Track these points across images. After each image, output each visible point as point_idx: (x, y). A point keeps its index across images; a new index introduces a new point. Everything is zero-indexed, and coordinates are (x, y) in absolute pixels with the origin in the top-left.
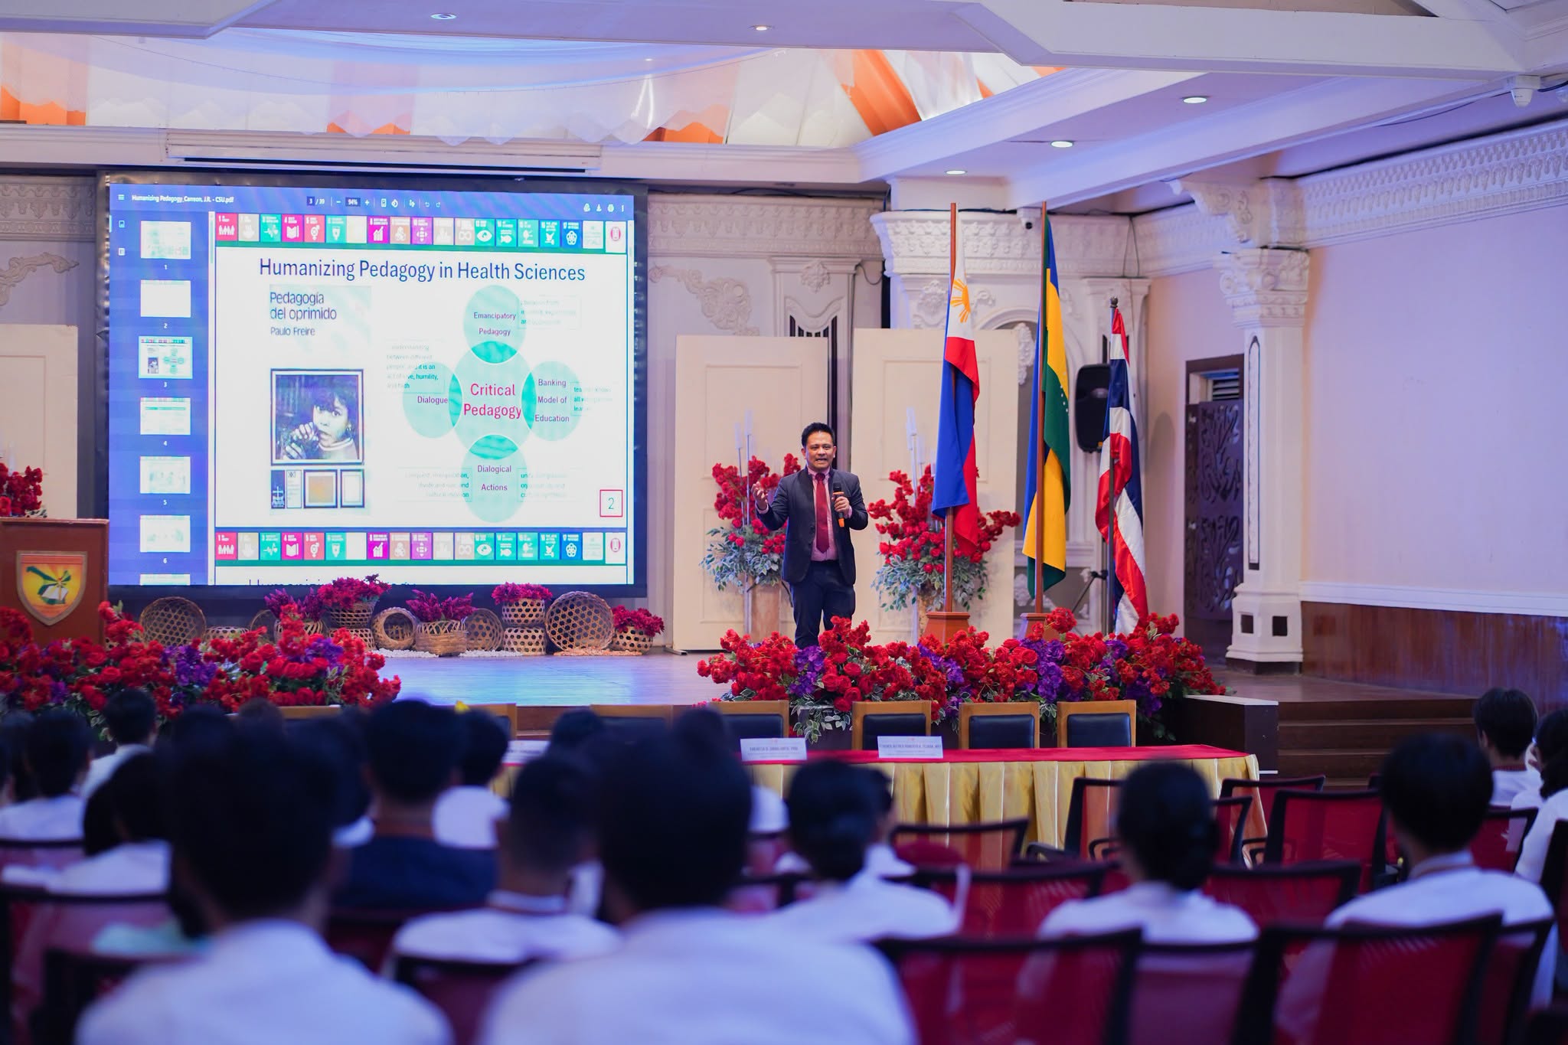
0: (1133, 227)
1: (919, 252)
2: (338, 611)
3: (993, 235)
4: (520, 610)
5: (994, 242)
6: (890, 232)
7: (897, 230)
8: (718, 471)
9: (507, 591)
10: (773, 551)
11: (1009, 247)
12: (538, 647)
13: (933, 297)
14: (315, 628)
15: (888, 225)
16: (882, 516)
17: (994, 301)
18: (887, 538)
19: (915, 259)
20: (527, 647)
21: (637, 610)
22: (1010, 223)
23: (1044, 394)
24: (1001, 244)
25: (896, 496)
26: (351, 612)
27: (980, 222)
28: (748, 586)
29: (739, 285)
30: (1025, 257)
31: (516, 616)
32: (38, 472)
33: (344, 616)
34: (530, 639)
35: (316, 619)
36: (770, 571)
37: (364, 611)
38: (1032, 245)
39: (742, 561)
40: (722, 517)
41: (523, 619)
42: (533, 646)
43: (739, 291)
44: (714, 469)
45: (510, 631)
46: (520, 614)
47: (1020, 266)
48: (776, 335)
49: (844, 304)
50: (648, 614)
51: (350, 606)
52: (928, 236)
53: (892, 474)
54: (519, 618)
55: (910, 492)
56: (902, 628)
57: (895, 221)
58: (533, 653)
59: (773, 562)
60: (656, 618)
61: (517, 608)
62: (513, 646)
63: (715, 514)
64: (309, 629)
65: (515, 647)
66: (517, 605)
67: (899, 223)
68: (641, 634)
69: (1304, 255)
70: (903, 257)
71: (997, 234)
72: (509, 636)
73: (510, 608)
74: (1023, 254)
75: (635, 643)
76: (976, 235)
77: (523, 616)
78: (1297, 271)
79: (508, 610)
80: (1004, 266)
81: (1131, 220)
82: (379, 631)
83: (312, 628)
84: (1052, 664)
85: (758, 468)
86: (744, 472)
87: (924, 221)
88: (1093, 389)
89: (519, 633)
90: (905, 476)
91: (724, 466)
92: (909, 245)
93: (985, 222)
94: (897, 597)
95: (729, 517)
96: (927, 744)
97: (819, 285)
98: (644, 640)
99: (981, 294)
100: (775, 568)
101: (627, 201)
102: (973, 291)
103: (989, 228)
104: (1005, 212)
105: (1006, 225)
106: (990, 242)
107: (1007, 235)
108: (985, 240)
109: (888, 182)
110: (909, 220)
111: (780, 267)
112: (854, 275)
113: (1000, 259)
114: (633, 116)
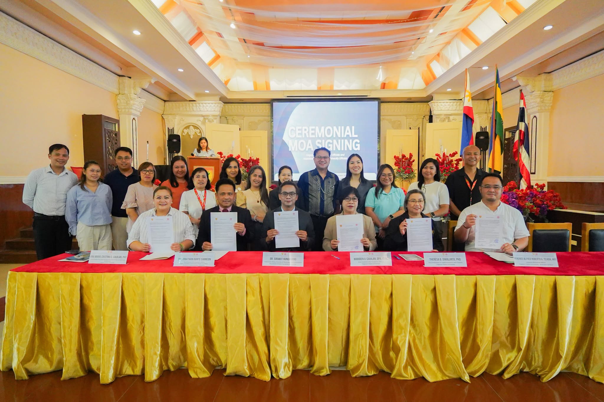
0: (488, 102)
1: (439, 109)
3: (456, 105)
6: (433, 105)
7: (435, 104)
8: (395, 157)
10: (407, 173)
13: (443, 119)
15: (433, 104)
17: (456, 120)
19: (439, 111)
22: (460, 102)
23: (496, 120)
24: (458, 107)
27: (453, 102)
28: (402, 180)
29: (399, 121)
32: (258, 159)
36: (406, 177)
39: (400, 175)
40: (396, 166)
43: (399, 123)
44: (394, 156)
48: (407, 129)
49: (421, 124)
53: (436, 154)
55: (440, 158)
57: (434, 102)
59: (407, 175)
63: (395, 166)
67: (435, 103)
69: (552, 93)
70: (436, 110)
76: (452, 105)
78: (549, 97)
81: (488, 101)
84: (514, 199)
85: (404, 156)
86: (401, 157)
87: (441, 102)
88: (480, 137)
90: (439, 155)
91: (397, 156)
92: (437, 108)
93: (454, 102)
95: (397, 166)
96: (546, 258)
97: (416, 121)
99: (453, 118)
100: (407, 176)
101: (376, 103)
102: (451, 118)
103: (455, 104)
104: (459, 100)
105: (459, 103)
106: (455, 106)
107: (459, 105)
108: (454, 106)
109: (432, 95)
110: (437, 102)
111: (408, 117)
112: (423, 119)
113: (458, 110)
114: (377, 79)
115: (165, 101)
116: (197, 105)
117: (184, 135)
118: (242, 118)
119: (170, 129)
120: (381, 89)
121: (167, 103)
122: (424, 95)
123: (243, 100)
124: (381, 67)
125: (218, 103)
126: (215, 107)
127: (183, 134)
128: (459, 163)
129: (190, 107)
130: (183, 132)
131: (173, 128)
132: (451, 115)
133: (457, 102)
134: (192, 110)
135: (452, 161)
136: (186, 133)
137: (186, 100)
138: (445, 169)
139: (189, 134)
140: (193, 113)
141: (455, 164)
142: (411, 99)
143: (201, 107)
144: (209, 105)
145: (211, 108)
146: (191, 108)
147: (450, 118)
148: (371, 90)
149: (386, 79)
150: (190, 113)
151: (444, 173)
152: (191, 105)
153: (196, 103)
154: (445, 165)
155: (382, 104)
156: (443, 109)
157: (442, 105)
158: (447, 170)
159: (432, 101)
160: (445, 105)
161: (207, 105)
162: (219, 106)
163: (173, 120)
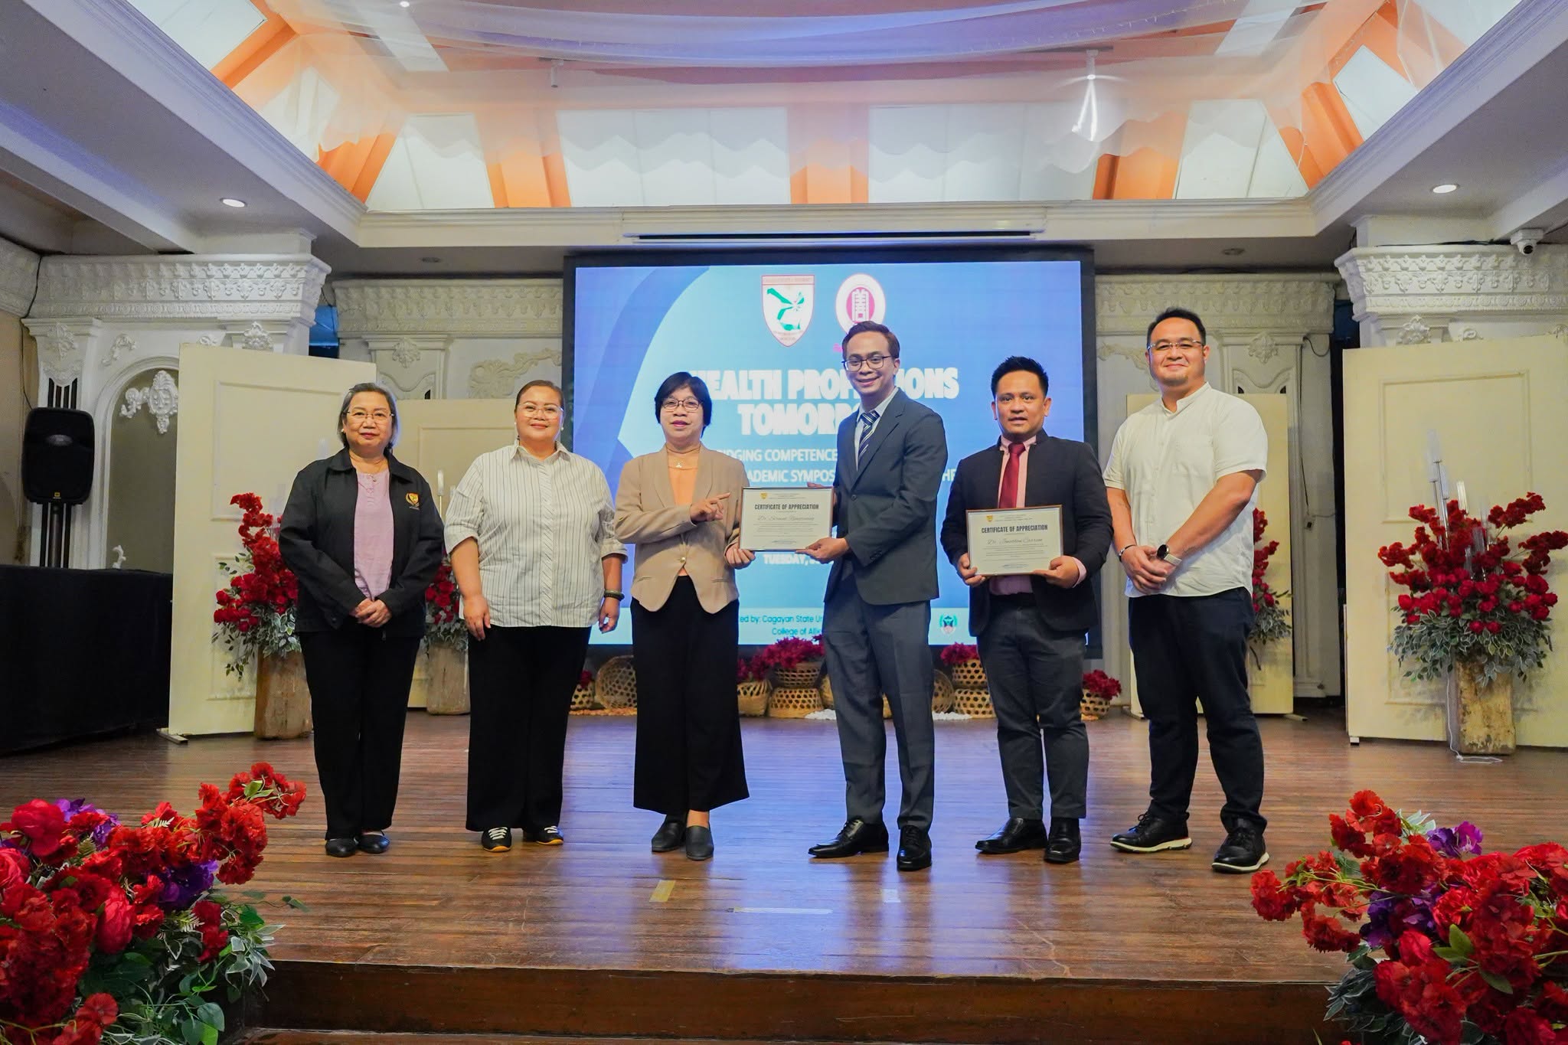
1: (1394, 289)
2: (782, 671)
3: (1478, 268)
4: (969, 672)
5: (1480, 276)
6: (1361, 269)
7: (1370, 266)
9: (955, 652)
11: (1498, 281)
12: (988, 710)
13: (1415, 334)
14: (757, 689)
15: (1359, 262)
16: (1398, 563)
18: (1406, 590)
19: (1391, 298)
20: (977, 709)
21: (1092, 672)
22: (1499, 254)
24: (1488, 279)
25: (1417, 538)
26: (795, 672)
27: (1463, 255)
30: (1515, 291)
31: (965, 677)
33: (787, 676)
34: (980, 701)
35: (760, 679)
37: (809, 671)
38: (1524, 278)
41: (973, 681)
42: (983, 709)
45: (960, 692)
46: (969, 675)
47: (1511, 301)
49: (1293, 373)
50: (1103, 675)
51: (793, 667)
52: (1405, 272)
53: (1410, 509)
54: (968, 679)
55: (1437, 531)
56: (1420, 700)
57: (1366, 256)
58: (983, 716)
60: (1113, 680)
61: (965, 669)
62: (962, 707)
64: (752, 689)
65: (964, 709)
66: (966, 666)
67: (1371, 260)
68: (1097, 696)
70: (1377, 296)
71: (1483, 268)
72: (959, 697)
73: (959, 669)
74: (1514, 288)
75: (1091, 706)
76: (1459, 269)
77: (972, 677)
79: (957, 671)
80: (1493, 302)
82: (825, 690)
83: (755, 689)
87: (1401, 255)
89: (968, 695)
90: (1429, 513)
92: (1383, 282)
93: (1470, 255)
94: (1428, 665)
97: (1268, 357)
98: (1100, 703)
99: (1467, 333)
101: (1072, 268)
102: (1457, 330)
103: (1474, 261)
104: (1492, 242)
105: (1494, 257)
106: (1476, 276)
107: (1495, 268)
108: (1470, 274)
109: (1352, 225)
110: (1383, 255)
111: (1227, 340)
112: (1302, 347)
113: (1488, 294)
114: (1075, 129)
115: (42, 253)
116: (197, 270)
117: (125, 417)
118: (441, 345)
119: (59, 389)
120: (1095, 196)
121: (51, 266)
122: (1310, 227)
123: (436, 261)
124: (1091, 77)
125: (297, 263)
126: (279, 283)
127: (124, 412)
128: (1547, 560)
129: (159, 283)
130: (122, 400)
131: (75, 382)
132: (1455, 317)
133: (1483, 254)
134: (168, 294)
135: (1503, 547)
136: (136, 406)
137: (140, 250)
138: (1474, 593)
139: (153, 410)
140: (178, 310)
141: (1526, 563)
142: (1240, 251)
143: (213, 284)
144: (253, 272)
145: (262, 286)
146: (165, 285)
147: (1450, 329)
148: (1046, 207)
149: (1121, 128)
150: (160, 310)
151: (1466, 616)
152: (165, 271)
153: (189, 264)
154: (1468, 567)
155: (1098, 278)
156: (1413, 288)
157: (1406, 269)
158: (1485, 598)
159: (1354, 251)
160: (1423, 269)
161: (243, 273)
162: (302, 274)
163: (76, 345)
